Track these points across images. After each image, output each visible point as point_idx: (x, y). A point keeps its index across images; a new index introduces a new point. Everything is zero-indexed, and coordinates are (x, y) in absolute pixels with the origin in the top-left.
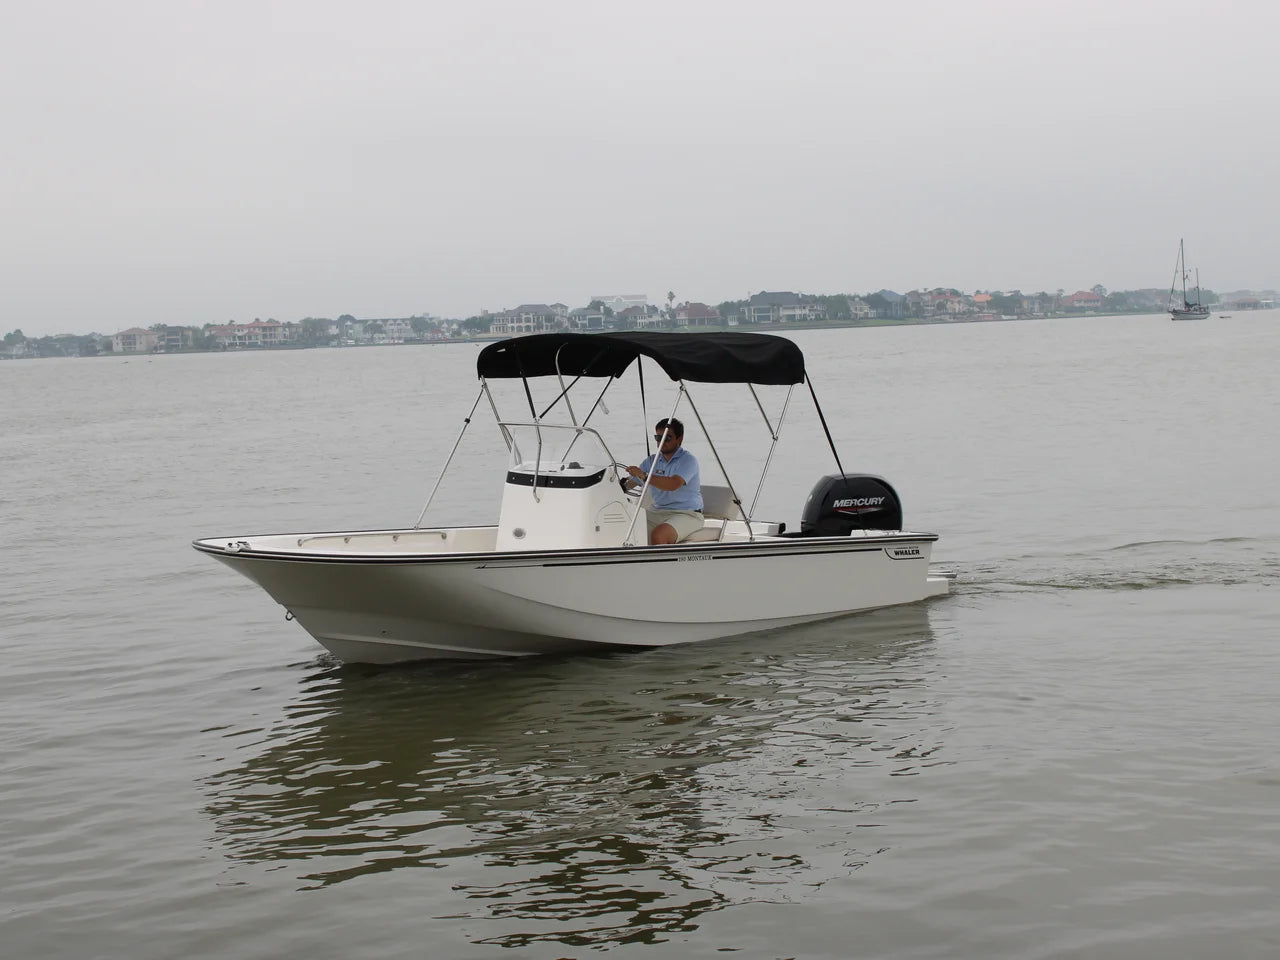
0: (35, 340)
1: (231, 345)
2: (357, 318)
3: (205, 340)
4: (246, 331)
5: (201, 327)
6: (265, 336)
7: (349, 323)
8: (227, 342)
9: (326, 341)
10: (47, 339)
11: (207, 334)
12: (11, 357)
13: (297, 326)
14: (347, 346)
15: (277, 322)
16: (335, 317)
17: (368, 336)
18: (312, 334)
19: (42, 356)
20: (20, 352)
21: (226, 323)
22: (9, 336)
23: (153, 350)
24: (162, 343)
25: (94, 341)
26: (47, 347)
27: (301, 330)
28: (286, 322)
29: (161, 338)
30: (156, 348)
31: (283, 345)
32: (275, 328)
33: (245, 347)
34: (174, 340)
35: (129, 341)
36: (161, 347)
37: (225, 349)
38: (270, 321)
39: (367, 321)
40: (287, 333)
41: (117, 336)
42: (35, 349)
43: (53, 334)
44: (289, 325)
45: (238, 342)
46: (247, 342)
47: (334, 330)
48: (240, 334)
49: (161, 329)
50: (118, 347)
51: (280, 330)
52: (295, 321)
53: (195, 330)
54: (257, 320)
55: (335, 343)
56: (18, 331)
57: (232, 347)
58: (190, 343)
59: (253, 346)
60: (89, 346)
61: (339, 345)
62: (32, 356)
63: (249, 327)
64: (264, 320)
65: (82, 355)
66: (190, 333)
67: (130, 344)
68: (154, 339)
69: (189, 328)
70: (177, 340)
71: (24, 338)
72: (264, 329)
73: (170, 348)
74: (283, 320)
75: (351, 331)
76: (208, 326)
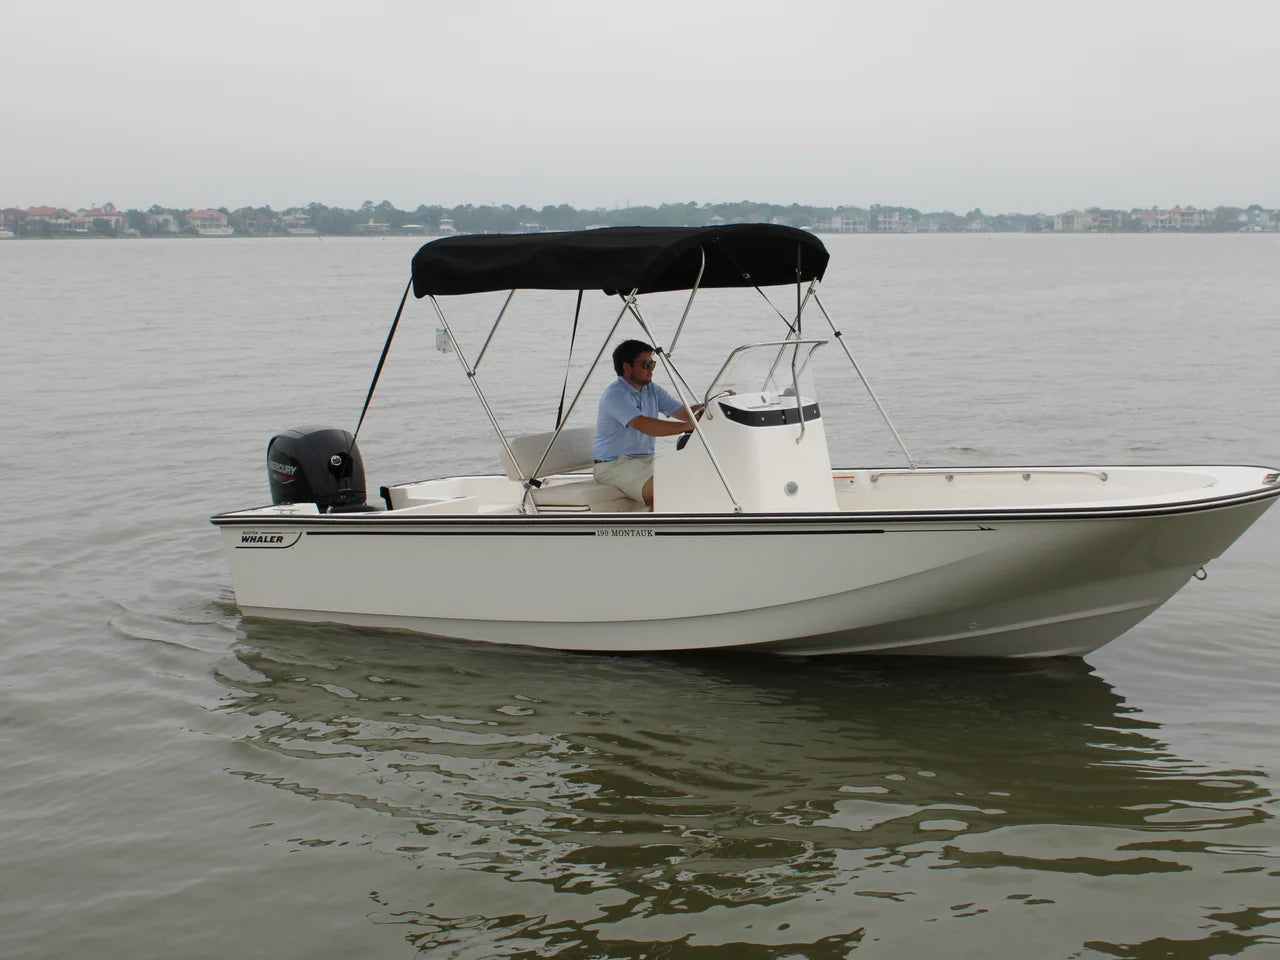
0: (991, 218)
1: (1153, 227)
2: (1264, 208)
3: (1131, 223)
4: (1167, 216)
5: (1129, 211)
6: (1184, 221)
7: (1257, 212)
8: (1150, 226)
9: (1236, 227)
10: (1001, 217)
11: (1134, 217)
12: (970, 231)
13: (1211, 213)
14: (1254, 232)
15: (1195, 209)
16: (1245, 206)
17: (1273, 224)
18: (1224, 221)
19: (996, 230)
20: (979, 227)
21: (1150, 209)
22: (970, 215)
23: (1088, 229)
24: (1096, 224)
25: (1039, 220)
26: (1001, 224)
27: (1214, 217)
28: (1202, 209)
29: (1095, 220)
30: (1090, 228)
31: (1198, 229)
32: (1192, 214)
33: (1165, 229)
34: (1106, 221)
35: (1068, 221)
36: (1095, 227)
37: (1148, 230)
38: (1189, 208)
39: (1273, 211)
40: (1202, 219)
41: (1058, 216)
42: (990, 224)
43: (1005, 213)
44: (1204, 212)
45: (1160, 225)
46: (1168, 225)
47: (1243, 218)
48: (1163, 218)
49: (1095, 211)
50: (1058, 225)
51: (1196, 216)
52: (1210, 208)
53: (1124, 214)
54: (1177, 207)
55: (1243, 229)
56: (977, 210)
57: (1154, 229)
58: (1119, 225)
59: (1173, 229)
60: (1034, 224)
61: (1247, 231)
62: (987, 231)
63: (1170, 212)
64: (1183, 207)
65: (1028, 231)
66: (1119, 216)
67: (1068, 223)
68: (1089, 220)
69: (1117, 212)
70: (1108, 222)
71: (982, 216)
72: (1183, 214)
73: (1101, 229)
74: (1199, 207)
75: (1258, 219)
76: (1135, 211)
